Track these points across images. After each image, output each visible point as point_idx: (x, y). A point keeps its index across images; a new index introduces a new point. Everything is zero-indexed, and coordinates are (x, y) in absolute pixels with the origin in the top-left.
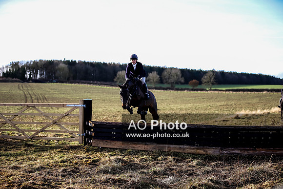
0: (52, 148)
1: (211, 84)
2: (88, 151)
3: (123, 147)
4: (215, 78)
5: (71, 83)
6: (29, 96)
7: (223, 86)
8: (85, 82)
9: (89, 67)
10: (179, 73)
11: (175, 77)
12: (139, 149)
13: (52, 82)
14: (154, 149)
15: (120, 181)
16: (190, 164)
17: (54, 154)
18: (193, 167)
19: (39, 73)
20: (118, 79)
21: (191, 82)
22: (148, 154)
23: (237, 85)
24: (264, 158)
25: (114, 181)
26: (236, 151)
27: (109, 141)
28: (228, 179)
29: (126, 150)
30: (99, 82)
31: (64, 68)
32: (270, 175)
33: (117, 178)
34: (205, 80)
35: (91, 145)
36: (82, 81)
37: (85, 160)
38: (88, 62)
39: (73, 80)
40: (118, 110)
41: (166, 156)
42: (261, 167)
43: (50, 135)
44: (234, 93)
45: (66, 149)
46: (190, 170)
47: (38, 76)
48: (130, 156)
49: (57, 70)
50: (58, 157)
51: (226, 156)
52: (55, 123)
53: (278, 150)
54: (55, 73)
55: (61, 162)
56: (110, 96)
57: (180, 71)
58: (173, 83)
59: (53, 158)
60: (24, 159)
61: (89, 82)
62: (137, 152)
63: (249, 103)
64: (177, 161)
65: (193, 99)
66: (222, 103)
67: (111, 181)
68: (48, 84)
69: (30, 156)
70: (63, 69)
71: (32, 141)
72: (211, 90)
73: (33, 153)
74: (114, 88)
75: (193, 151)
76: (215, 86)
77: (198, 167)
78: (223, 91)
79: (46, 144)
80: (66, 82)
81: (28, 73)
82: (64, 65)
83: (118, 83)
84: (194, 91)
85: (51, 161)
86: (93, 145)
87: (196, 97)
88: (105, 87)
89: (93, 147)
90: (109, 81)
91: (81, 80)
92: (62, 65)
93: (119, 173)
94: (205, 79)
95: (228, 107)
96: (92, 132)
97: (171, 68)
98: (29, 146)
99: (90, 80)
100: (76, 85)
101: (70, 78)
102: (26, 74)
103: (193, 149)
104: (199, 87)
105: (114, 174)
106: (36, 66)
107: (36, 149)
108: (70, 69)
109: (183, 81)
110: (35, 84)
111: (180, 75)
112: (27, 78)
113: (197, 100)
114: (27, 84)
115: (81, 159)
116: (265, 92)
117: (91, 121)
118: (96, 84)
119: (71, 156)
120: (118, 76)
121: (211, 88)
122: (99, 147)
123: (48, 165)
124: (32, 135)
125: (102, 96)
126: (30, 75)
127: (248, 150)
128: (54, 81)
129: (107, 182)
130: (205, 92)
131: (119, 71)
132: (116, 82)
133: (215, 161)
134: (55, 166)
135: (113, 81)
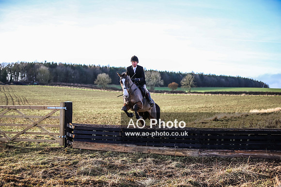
0: (33, 150)
1: (190, 87)
2: (68, 152)
3: (103, 149)
4: (194, 81)
5: (52, 85)
6: (10, 97)
7: (201, 88)
8: (65, 84)
9: (70, 69)
10: (158, 76)
11: (155, 79)
12: (119, 150)
13: (33, 84)
14: (134, 150)
15: (100, 182)
16: (169, 166)
17: (34, 156)
18: (173, 168)
19: (20, 75)
20: (98, 81)
21: (170, 84)
22: (128, 156)
23: (218, 88)
24: (242, 160)
25: (95, 183)
26: (215, 153)
27: (89, 143)
28: (207, 181)
29: (106, 151)
30: (79, 85)
31: (45, 70)
32: (248, 177)
33: (97, 180)
34: (184, 83)
35: (71, 147)
36: (63, 83)
37: (65, 161)
38: (69, 65)
39: (54, 82)
40: (98, 112)
41: (146, 158)
42: (240, 168)
43: (31, 137)
44: (213, 95)
45: (46, 151)
46: (169, 172)
47: (20, 78)
48: (110, 158)
49: (38, 73)
50: (39, 159)
51: (205, 158)
52: (35, 125)
53: (256, 152)
54: (36, 76)
55: (42, 164)
56: (90, 98)
57: (159, 74)
58: (153, 85)
59: (33, 160)
60: (5, 161)
61: (69, 84)
62: (117, 154)
63: (227, 106)
64: (157, 163)
65: (173, 101)
66: (201, 105)
67: (91, 182)
68: (29, 86)
69: (11, 158)
70: (44, 72)
71: (13, 143)
72: (190, 92)
73: (14, 155)
74: (94, 90)
75: (172, 153)
76: (194, 88)
77: (177, 169)
78: (202, 93)
79: (27, 145)
80: (47, 85)
81: (9, 76)
82: (45, 67)
83: (98, 86)
84: (173, 93)
85: (32, 163)
86: (74, 147)
87: (175, 99)
88: (86, 89)
89: (74, 149)
90: (89, 84)
91: (61, 82)
92: (43, 68)
93: (100, 174)
94: (184, 81)
95: (206, 109)
96: (72, 134)
97: (151, 71)
98: (10, 147)
99: (71, 83)
100: (56, 87)
101: (51, 81)
102: (7, 76)
103: (173, 151)
104: (178, 89)
105: (94, 175)
106: (17, 68)
107: (17, 150)
108: (51, 72)
109: (162, 83)
110: (16, 86)
111: (160, 78)
112: (8, 80)
113: (177, 102)
114: (8, 86)
115: (62, 161)
116: (243, 95)
117: (71, 123)
118: (76, 86)
119: (52, 158)
120: (98, 79)
121: (190, 90)
122: (79, 149)
123: (29, 167)
124: (14, 137)
125: (82, 98)
126: (11, 77)
127: (227, 152)
128: (35, 83)
129: (88, 184)
130: (184, 94)
131: (100, 73)
132: (96, 84)
133: (194, 163)
134: (36, 167)
135: (93, 83)
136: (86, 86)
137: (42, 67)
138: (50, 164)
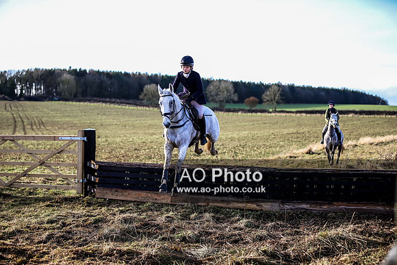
0: (38, 200)
1: (275, 103)
2: (89, 204)
3: (140, 199)
4: (281, 95)
5: (80, 101)
6: (19, 119)
7: (292, 105)
8: (98, 99)
9: (105, 78)
10: (231, 87)
11: (226, 93)
12: (164, 201)
13: (52, 100)
14: (185, 202)
15: (129, 253)
16: (236, 225)
17: (39, 210)
18: (241, 229)
19: (34, 87)
21: (247, 100)
22: (176, 210)
23: (315, 105)
24: (343, 217)
25: (121, 254)
26: (304, 206)
27: (120, 190)
28: (290, 250)
29: (144, 203)
30: (118, 101)
31: (69, 80)
32: (352, 244)
33: (125, 249)
34: (267, 98)
35: (94, 196)
36: (95, 99)
37: (83, 219)
38: (103, 72)
39: (82, 96)
40: (143, 141)
41: (202, 213)
42: (340, 230)
43: (38, 181)
44: (309, 115)
45: (57, 202)
46: (236, 235)
48: (150, 213)
49: (59, 84)
50: (45, 214)
51: (289, 213)
52: (42, 163)
53: (365, 205)
54: (56, 88)
55: (48, 223)
57: (232, 85)
58: (223, 101)
59: (37, 216)
61: (104, 99)
62: (159, 207)
64: (218, 220)
65: (251, 124)
66: (291, 130)
67: (116, 253)
68: (46, 102)
69: (4, 213)
70: (68, 82)
71: (10, 190)
72: (275, 111)
73: (9, 208)
74: (139, 108)
75: (240, 205)
76: (281, 105)
77: (247, 230)
78: (292, 112)
79: (30, 193)
80: (72, 100)
81: (19, 88)
82: (69, 75)
83: (144, 102)
84: (252, 112)
85: (34, 221)
86: (97, 196)
87: (254, 121)
88: (127, 107)
89: (97, 198)
90: (133, 99)
91: (93, 96)
93: (130, 240)
94: (266, 95)
95: (298, 135)
96: (96, 176)
97: (220, 81)
98: (6, 196)
99: (106, 98)
100: (85, 103)
101: (78, 95)
102: (16, 88)
103: (242, 202)
104: (258, 107)
105: (123, 241)
106: (30, 78)
107: (15, 201)
108: (77, 81)
109: (236, 98)
110: (28, 103)
111: (233, 90)
112: (17, 94)
113: (256, 125)
114: (16, 103)
115: (78, 217)
116: (351, 115)
117: (94, 160)
118: (114, 103)
119: (64, 213)
120: (145, 92)
121: (275, 108)
122: (105, 199)
123: (28, 227)
124: (11, 181)
125: (122, 119)
126: (22, 90)
127: (321, 204)
128: (55, 98)
129: (111, 255)
130: (267, 114)
131: (147, 84)
132: (142, 100)
133: (272, 221)
134: (39, 228)
135: (138, 99)
136: (128, 102)
137: (65, 75)
138: (60, 223)
